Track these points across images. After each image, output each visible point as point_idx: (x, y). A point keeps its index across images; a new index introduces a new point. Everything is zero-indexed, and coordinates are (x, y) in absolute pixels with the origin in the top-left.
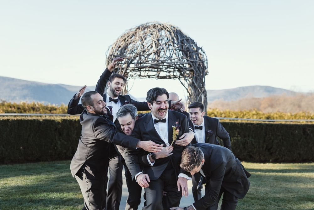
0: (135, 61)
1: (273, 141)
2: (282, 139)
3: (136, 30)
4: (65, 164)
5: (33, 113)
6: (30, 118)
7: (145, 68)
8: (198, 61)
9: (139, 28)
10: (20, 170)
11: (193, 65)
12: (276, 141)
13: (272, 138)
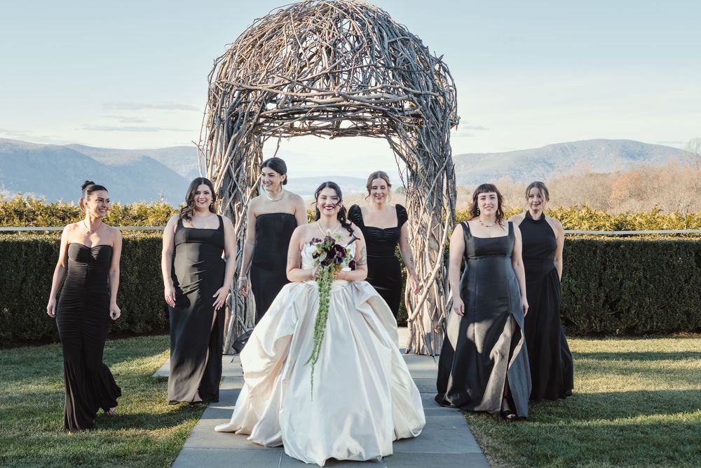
0: (281, 96)
1: (621, 284)
2: (646, 278)
3: (280, 20)
4: (114, 348)
5: (20, 225)
6: (23, 238)
7: (306, 112)
8: (430, 92)
9: (287, 15)
10: (5, 363)
11: (420, 103)
12: (628, 284)
13: (620, 276)
